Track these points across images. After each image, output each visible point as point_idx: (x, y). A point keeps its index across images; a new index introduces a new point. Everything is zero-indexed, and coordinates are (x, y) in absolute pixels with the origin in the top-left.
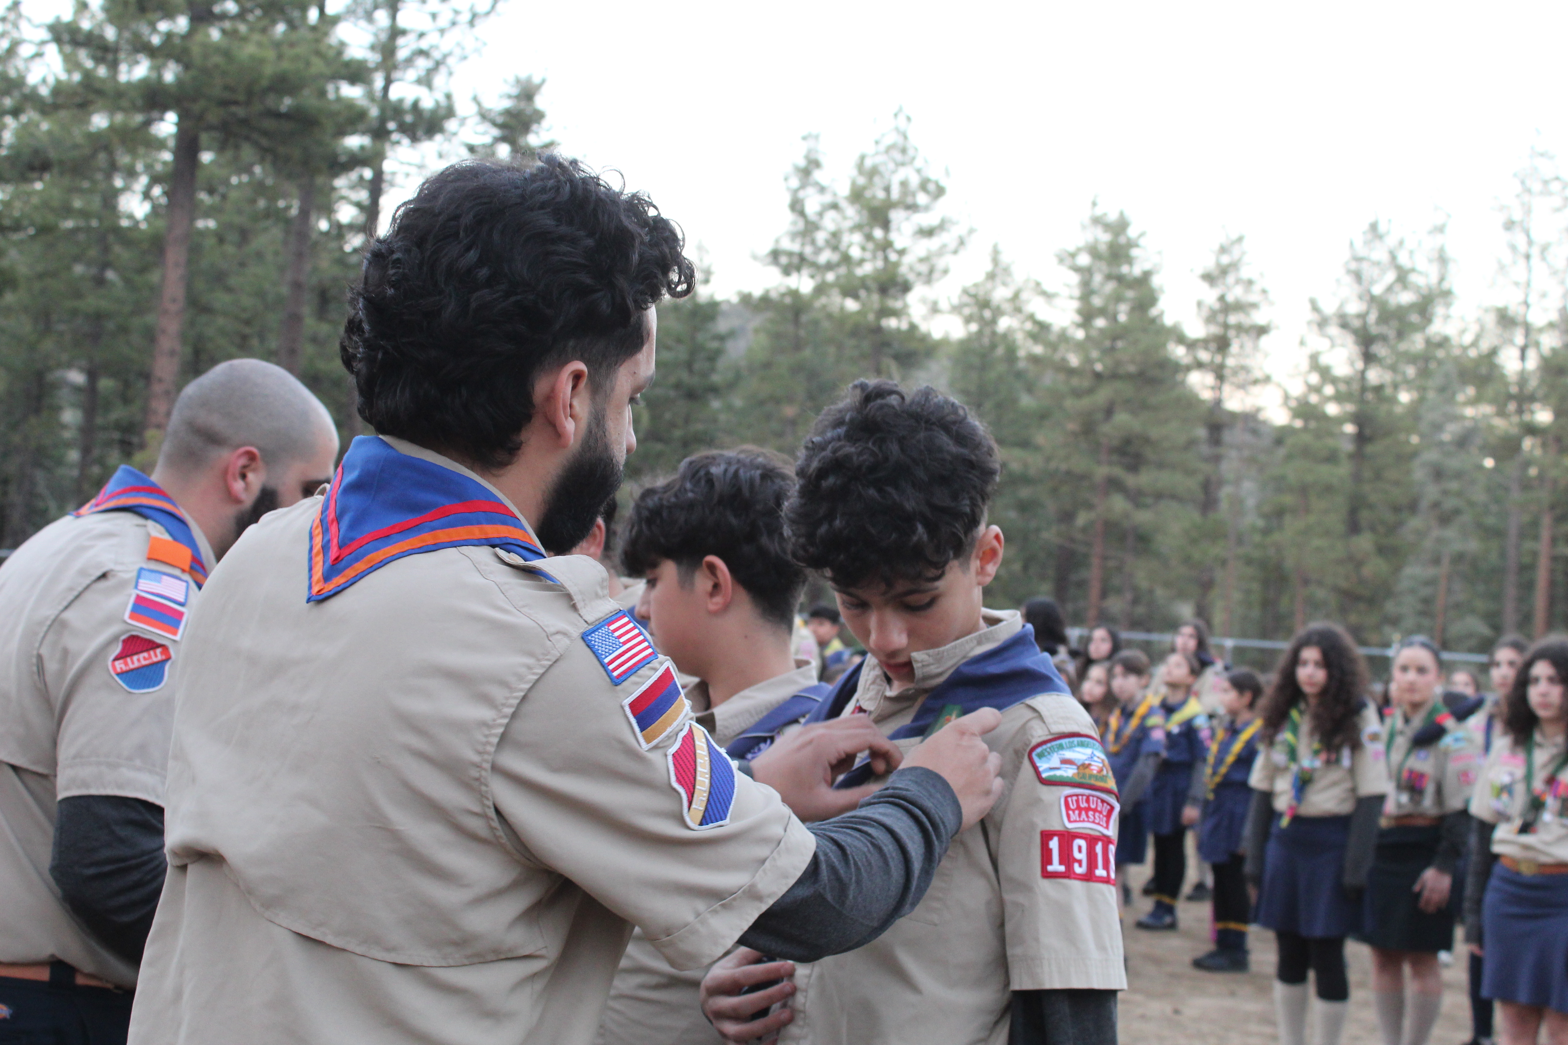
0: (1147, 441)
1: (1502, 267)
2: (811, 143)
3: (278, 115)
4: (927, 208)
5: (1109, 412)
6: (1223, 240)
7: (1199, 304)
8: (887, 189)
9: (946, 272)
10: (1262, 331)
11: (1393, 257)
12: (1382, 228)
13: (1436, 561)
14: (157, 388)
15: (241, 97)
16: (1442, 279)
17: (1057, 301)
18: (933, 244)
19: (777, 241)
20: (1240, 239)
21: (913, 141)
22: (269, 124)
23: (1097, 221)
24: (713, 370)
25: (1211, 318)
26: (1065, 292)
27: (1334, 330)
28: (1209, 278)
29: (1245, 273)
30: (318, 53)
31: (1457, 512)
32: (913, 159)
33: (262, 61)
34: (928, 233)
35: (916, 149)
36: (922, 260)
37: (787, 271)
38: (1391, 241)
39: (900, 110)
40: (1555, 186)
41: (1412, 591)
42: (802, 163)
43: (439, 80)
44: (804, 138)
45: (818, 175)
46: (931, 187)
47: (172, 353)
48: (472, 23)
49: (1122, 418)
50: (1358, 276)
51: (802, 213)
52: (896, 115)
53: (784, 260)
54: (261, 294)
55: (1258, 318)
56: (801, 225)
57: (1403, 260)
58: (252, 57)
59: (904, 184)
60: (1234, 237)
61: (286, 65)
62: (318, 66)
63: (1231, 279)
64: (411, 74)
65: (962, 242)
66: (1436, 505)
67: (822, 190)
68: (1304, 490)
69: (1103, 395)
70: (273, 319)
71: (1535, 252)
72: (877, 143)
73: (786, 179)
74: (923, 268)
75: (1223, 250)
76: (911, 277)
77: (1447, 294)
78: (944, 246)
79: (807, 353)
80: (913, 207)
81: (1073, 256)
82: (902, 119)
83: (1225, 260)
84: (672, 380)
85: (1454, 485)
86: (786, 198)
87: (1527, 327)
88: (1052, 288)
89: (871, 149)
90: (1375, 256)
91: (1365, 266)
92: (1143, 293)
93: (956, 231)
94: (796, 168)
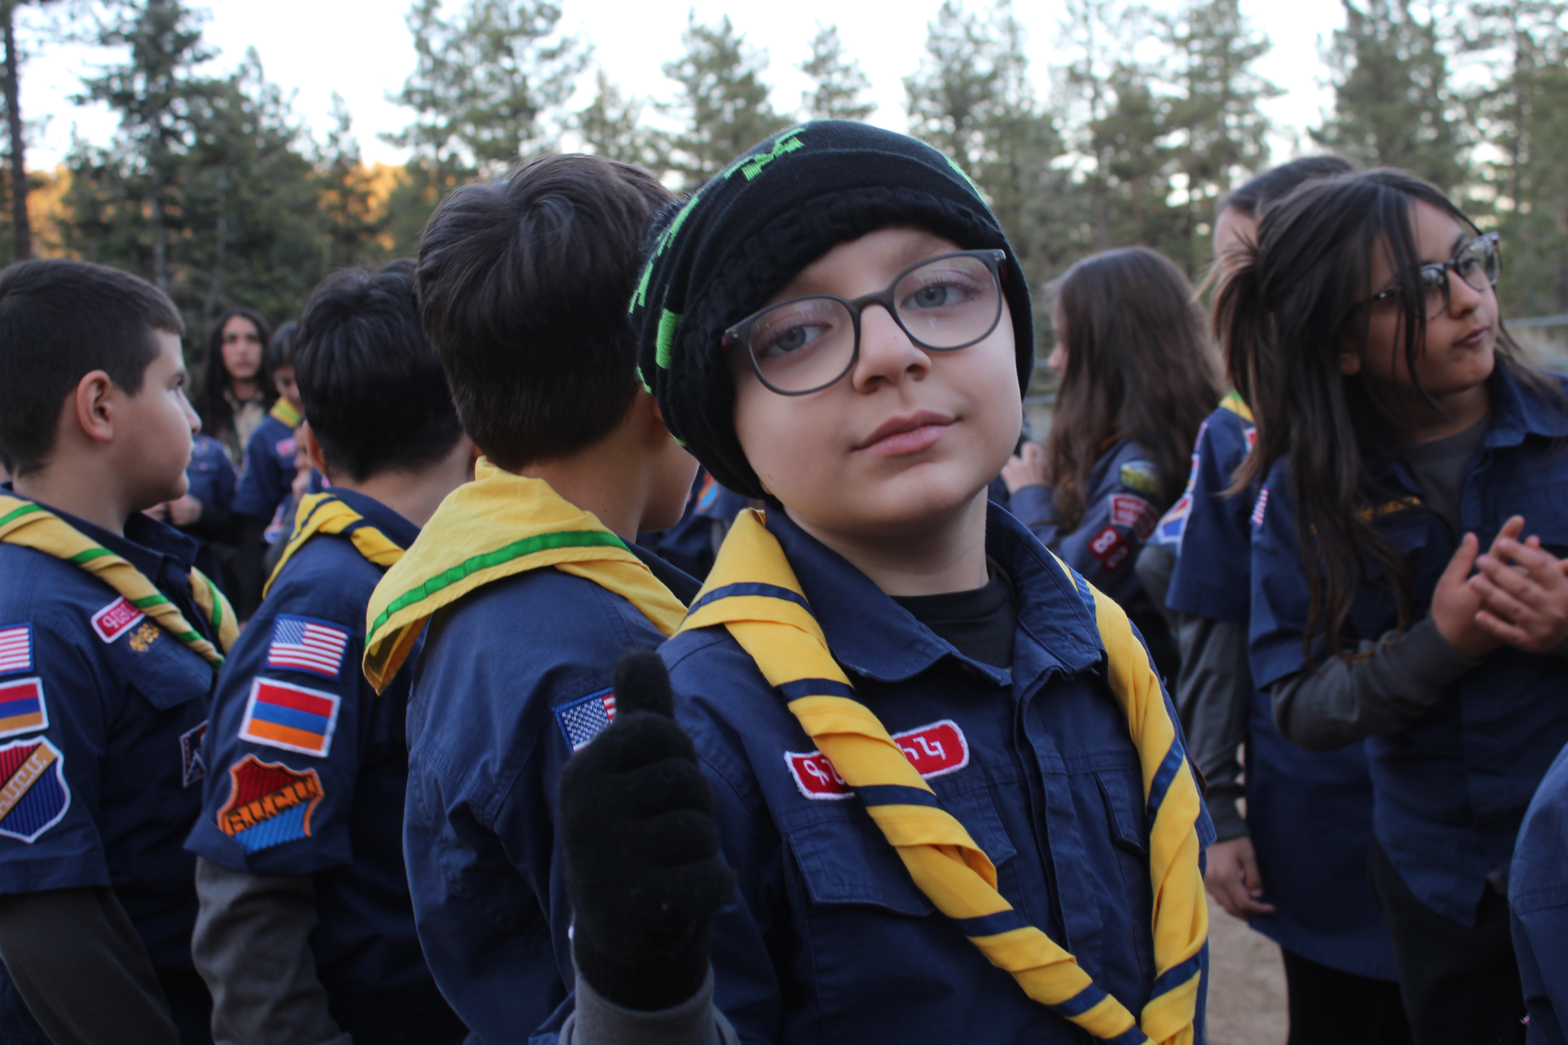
1: (1066, 31)
4: (545, 33)
6: (818, 32)
7: (805, 94)
8: (506, 18)
9: (571, 89)
11: (968, 31)
12: (954, 6)
16: (1014, 45)
17: (670, 112)
18: (556, 66)
19: (408, 82)
20: (833, 31)
23: (696, 33)
24: (365, 211)
25: (816, 104)
26: (674, 101)
27: (924, 105)
28: (811, 69)
29: (842, 60)
34: (550, 55)
36: (550, 82)
37: (422, 108)
38: (964, 17)
45: (438, 14)
46: (548, 12)
50: (939, 54)
51: (428, 52)
53: (417, 98)
56: (429, 63)
57: (977, 32)
59: (522, 12)
60: (828, 28)
63: (831, 66)
65: (584, 61)
66: (1044, 247)
67: (443, 27)
73: (407, 21)
74: (551, 89)
75: (820, 40)
76: (539, 99)
77: (1020, 60)
78: (567, 66)
80: (533, 34)
81: (678, 67)
83: (823, 50)
86: (411, 40)
87: (1093, 81)
88: (662, 101)
90: (952, 33)
91: (944, 43)
92: (750, 91)
93: (576, 50)
94: (416, 9)
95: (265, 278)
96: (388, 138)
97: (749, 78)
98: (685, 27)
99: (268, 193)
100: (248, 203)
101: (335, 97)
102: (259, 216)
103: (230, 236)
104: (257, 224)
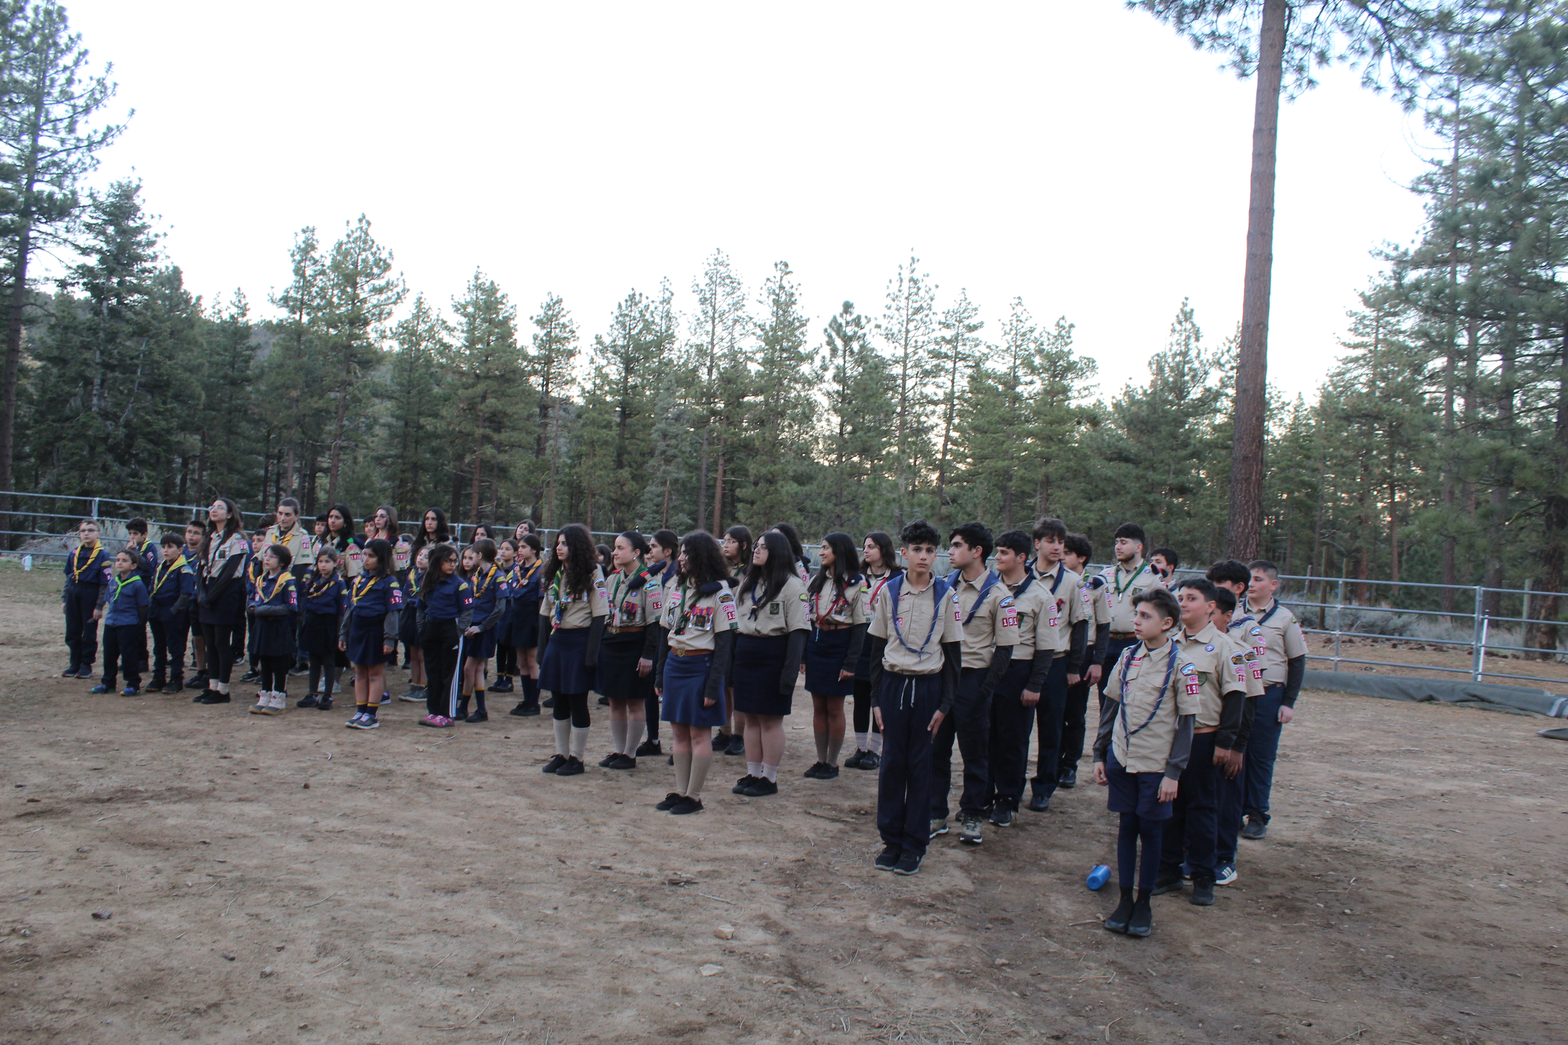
0: (505, 414)
1: (699, 323)
2: (309, 234)
4: (379, 276)
5: (484, 398)
6: (550, 301)
7: (535, 337)
8: (355, 264)
9: (390, 314)
10: (571, 354)
11: (642, 315)
12: (637, 299)
13: (664, 483)
16: (669, 328)
17: (456, 333)
18: (383, 297)
19: (286, 292)
20: (559, 301)
21: (372, 235)
23: (478, 287)
24: (247, 368)
25: (542, 347)
26: (459, 328)
27: (610, 355)
28: (542, 323)
29: (562, 321)
31: (675, 456)
32: (371, 247)
34: (379, 291)
35: (373, 242)
36: (375, 306)
37: (293, 310)
38: (641, 306)
39: (364, 217)
40: (728, 281)
41: (651, 500)
42: (303, 246)
43: (68, 184)
44: (304, 231)
45: (313, 254)
46: (382, 264)
48: (89, 148)
49: (491, 401)
50: (623, 325)
51: (303, 276)
52: (360, 221)
53: (291, 303)
55: (570, 346)
56: (302, 283)
57: (648, 316)
59: (365, 261)
60: (555, 299)
63: (554, 323)
64: (47, 178)
65: (399, 297)
66: (664, 452)
67: (316, 262)
68: (592, 444)
69: (480, 388)
71: (717, 315)
72: (349, 236)
73: (293, 255)
74: (376, 311)
75: (549, 307)
76: (369, 316)
77: (671, 337)
78: (389, 298)
79: (305, 359)
80: (370, 276)
81: (465, 307)
83: (550, 313)
84: (221, 373)
85: (673, 442)
86: (292, 266)
87: (712, 356)
88: (452, 326)
89: (345, 240)
90: (633, 314)
91: (628, 319)
92: (504, 330)
93: (395, 290)
94: (299, 248)
95: (161, 408)
97: (505, 321)
98: (472, 282)
99: (170, 358)
100: (158, 362)
101: (239, 293)
102: (162, 370)
103: (143, 380)
104: (161, 375)
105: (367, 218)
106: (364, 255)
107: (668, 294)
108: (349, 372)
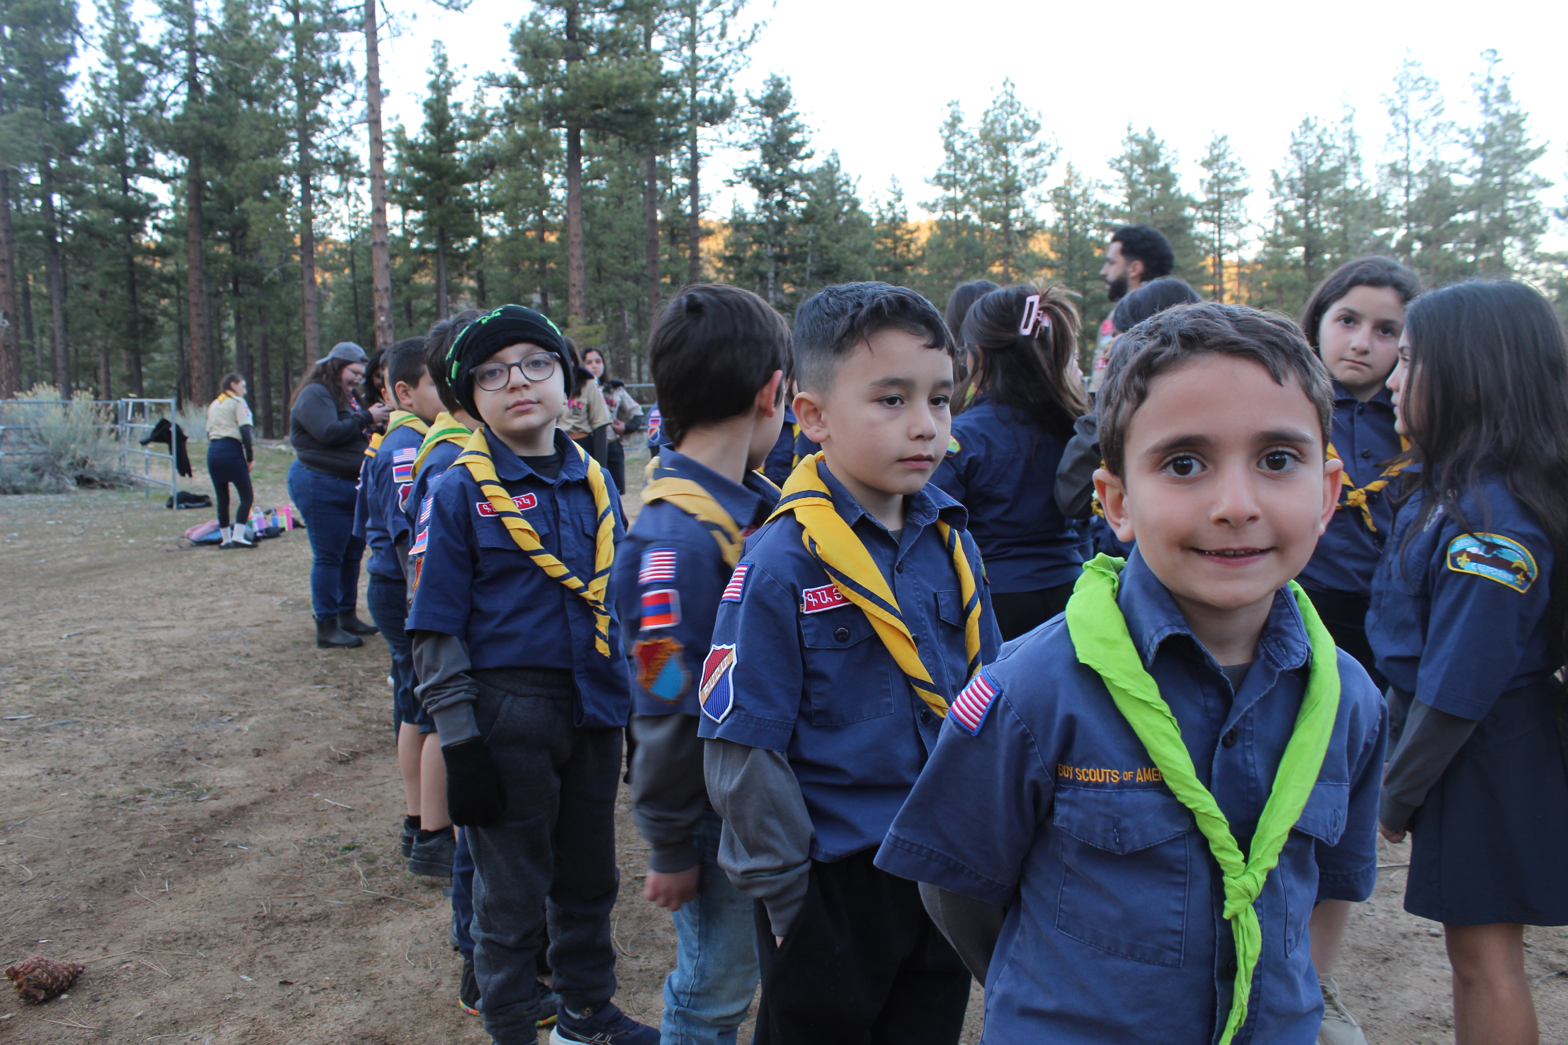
1: (1390, 139)
2: (954, 107)
3: (627, 112)
4: (1030, 139)
6: (1213, 140)
7: (1202, 181)
8: (1004, 130)
9: (1045, 176)
10: (1243, 193)
11: (1320, 140)
12: (1312, 123)
14: (573, 291)
15: (601, 102)
16: (1352, 151)
17: (1112, 191)
18: (1036, 160)
19: (939, 170)
20: (1224, 138)
21: (1017, 97)
22: (621, 118)
23: (1132, 139)
24: (909, 252)
25: (1210, 190)
26: (1116, 185)
27: (1287, 190)
28: (1208, 164)
29: (1229, 159)
30: (646, 69)
32: (1018, 109)
33: (611, 76)
34: (1031, 154)
35: (1019, 103)
36: (1029, 171)
37: (947, 187)
38: (1318, 130)
39: (1008, 80)
40: (1421, 84)
42: (950, 120)
43: (725, 86)
44: (949, 105)
45: (961, 127)
46: (1031, 125)
47: (579, 268)
48: (741, 48)
50: (1299, 155)
51: (953, 151)
52: (1005, 84)
53: (944, 181)
54: (631, 230)
55: (1239, 186)
56: (953, 158)
57: (1326, 140)
58: (605, 75)
59: (1014, 125)
60: (1221, 137)
61: (627, 78)
62: (646, 77)
63: (1221, 163)
64: (707, 85)
65: (1053, 158)
67: (964, 135)
68: (1278, 288)
70: (641, 245)
71: (1411, 127)
72: (994, 102)
73: (941, 132)
74: (1031, 175)
75: (1214, 145)
76: (1024, 181)
77: (1356, 159)
78: (1042, 161)
80: (1021, 140)
81: (1119, 162)
82: (1009, 87)
83: (1216, 152)
86: (942, 143)
87: (1409, 174)
88: (1107, 184)
89: (991, 107)
90: (1308, 141)
91: (1303, 147)
92: (1166, 178)
93: (1049, 151)
94: (946, 124)
96: (924, 205)
97: (1166, 168)
98: (1125, 134)
99: (837, 241)
100: (826, 247)
101: (893, 180)
102: (831, 255)
103: (814, 269)
104: (830, 260)
105: (1011, 80)
106: (1012, 119)
107: (1348, 112)
108: (1009, 242)
